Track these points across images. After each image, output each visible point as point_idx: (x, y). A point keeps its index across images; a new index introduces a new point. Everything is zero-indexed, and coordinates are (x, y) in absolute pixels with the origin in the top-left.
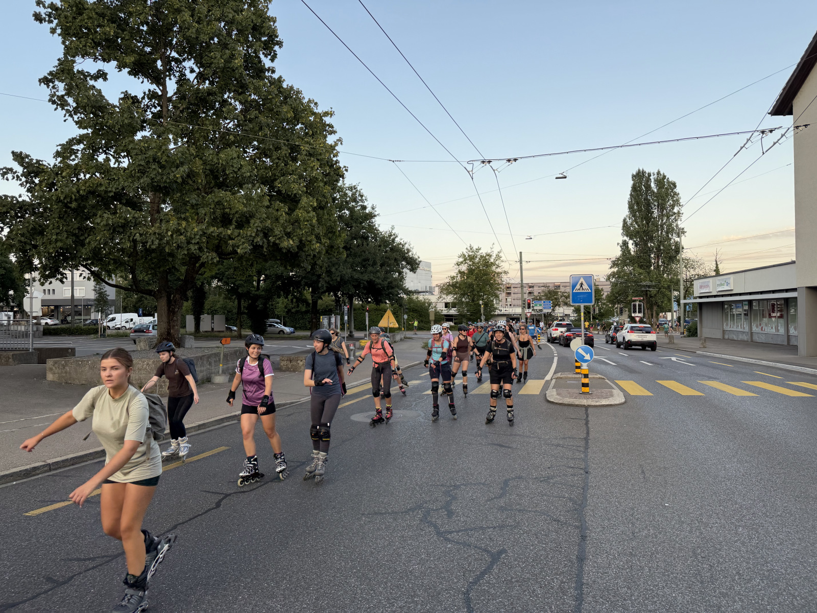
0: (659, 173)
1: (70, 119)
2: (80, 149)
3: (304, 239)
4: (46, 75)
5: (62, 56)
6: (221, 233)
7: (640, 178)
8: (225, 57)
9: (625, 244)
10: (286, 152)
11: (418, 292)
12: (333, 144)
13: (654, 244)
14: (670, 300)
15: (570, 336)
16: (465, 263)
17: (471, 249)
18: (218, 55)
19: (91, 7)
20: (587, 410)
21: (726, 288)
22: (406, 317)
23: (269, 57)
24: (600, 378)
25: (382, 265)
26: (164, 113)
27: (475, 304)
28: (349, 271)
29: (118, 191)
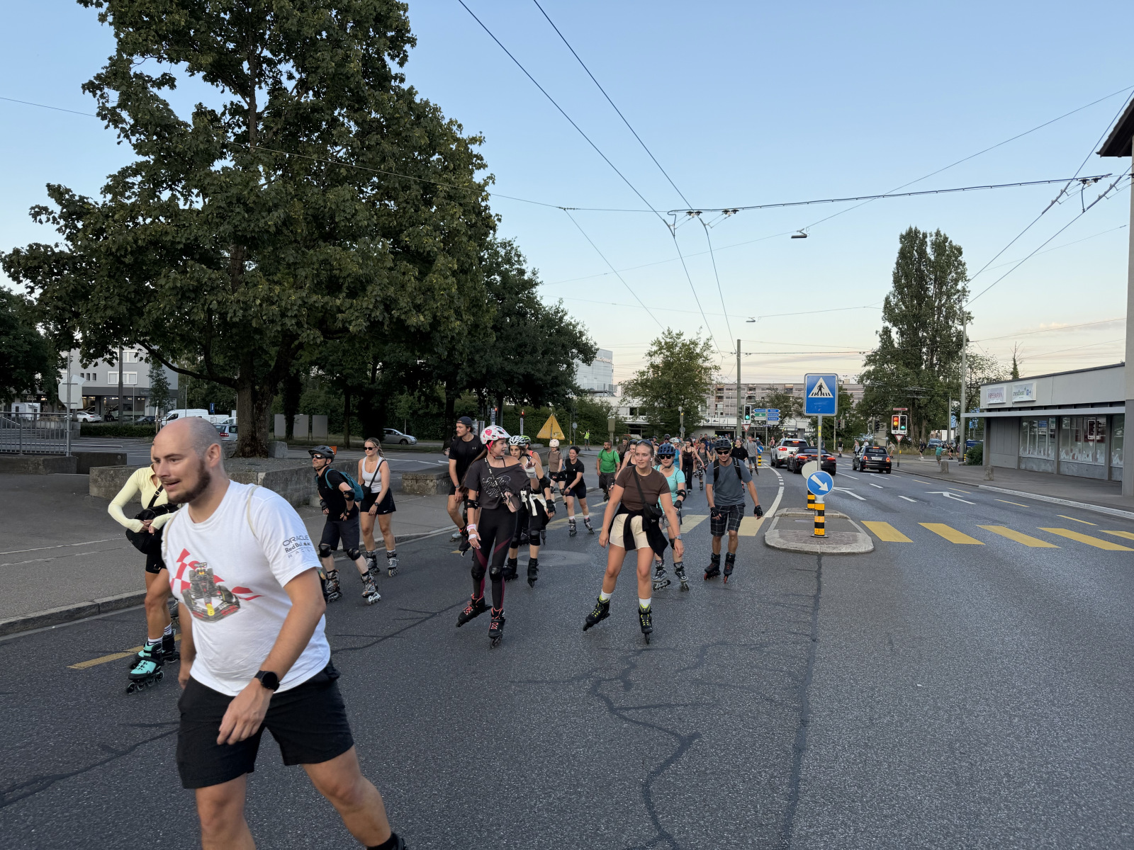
0: (938, 234)
1: (126, 141)
2: (137, 183)
3: (439, 314)
4: (92, 79)
5: (114, 53)
6: (327, 303)
7: (912, 240)
8: (337, 59)
9: (886, 332)
10: (417, 193)
11: (593, 392)
12: (482, 182)
13: (928, 333)
14: (946, 412)
15: (803, 459)
16: (661, 353)
17: (669, 334)
18: (327, 56)
20: (819, 559)
21: (1026, 398)
22: (575, 425)
23: (397, 60)
24: (840, 517)
25: (544, 353)
26: (252, 135)
27: (672, 411)
28: (499, 360)
29: (189, 242)
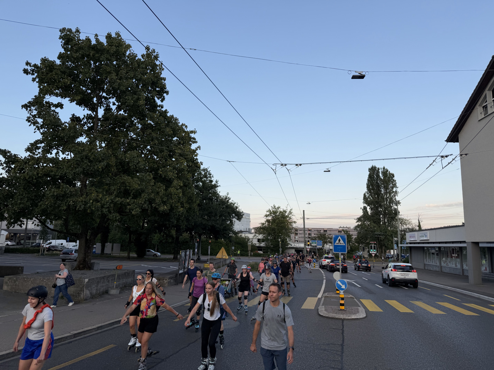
0: (384, 168)
1: (38, 131)
2: (42, 146)
3: (173, 205)
4: (27, 103)
5: (37, 94)
6: (123, 201)
7: (373, 171)
8: (134, 99)
9: (365, 208)
10: (167, 154)
11: (241, 232)
12: (195, 149)
13: (382, 209)
14: (392, 243)
15: (333, 265)
16: (271, 216)
17: (274, 207)
18: (130, 98)
19: (57, 68)
20: (343, 322)
21: (425, 239)
22: (233, 248)
23: (160, 99)
24: (351, 297)
25: (220, 216)
26: (95, 128)
27: (276, 241)
28: (200, 219)
29: (62, 175)
